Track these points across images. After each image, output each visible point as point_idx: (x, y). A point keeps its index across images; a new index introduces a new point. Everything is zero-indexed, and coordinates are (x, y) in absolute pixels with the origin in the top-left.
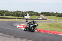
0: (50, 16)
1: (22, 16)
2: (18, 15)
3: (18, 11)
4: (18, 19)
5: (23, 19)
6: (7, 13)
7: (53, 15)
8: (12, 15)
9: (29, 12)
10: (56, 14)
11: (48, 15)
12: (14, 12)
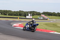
0: (51, 15)
1: (24, 16)
2: (20, 15)
3: (21, 11)
4: (19, 18)
5: (25, 18)
6: (10, 12)
7: (54, 15)
8: (15, 15)
9: (32, 12)
10: (57, 14)
11: (49, 15)
12: (16, 12)
